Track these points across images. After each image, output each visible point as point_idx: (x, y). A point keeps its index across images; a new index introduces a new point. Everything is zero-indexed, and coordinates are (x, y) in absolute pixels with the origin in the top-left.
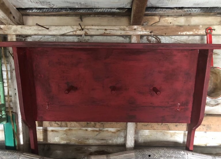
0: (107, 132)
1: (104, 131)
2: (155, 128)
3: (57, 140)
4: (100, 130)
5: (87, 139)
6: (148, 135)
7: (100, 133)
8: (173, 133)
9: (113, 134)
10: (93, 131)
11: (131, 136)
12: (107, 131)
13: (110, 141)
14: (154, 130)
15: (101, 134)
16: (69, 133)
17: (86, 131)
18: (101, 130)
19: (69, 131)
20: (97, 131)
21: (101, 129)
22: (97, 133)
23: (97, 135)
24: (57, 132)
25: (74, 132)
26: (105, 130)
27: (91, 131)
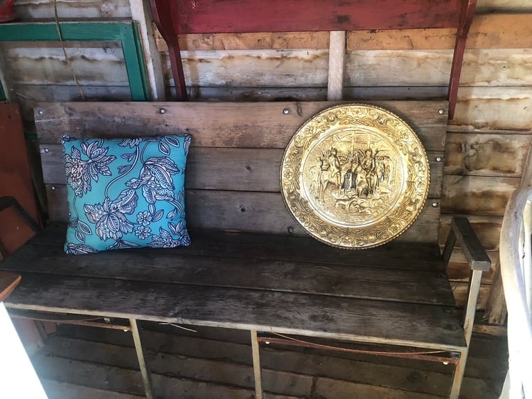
0: (295, 60)
1: (290, 58)
2: (384, 45)
3: (209, 79)
4: (283, 57)
5: (262, 75)
6: (373, 64)
7: (283, 63)
8: (422, 59)
9: (308, 64)
10: (271, 59)
11: (336, 60)
12: (296, 58)
13: (302, 78)
14: (381, 49)
15: (284, 65)
16: (229, 63)
17: (257, 59)
18: (285, 57)
19: (228, 61)
20: (277, 59)
21: (285, 53)
22: (279, 62)
23: (277, 67)
24: (208, 62)
25: (237, 62)
26: (292, 56)
27: (267, 58)
